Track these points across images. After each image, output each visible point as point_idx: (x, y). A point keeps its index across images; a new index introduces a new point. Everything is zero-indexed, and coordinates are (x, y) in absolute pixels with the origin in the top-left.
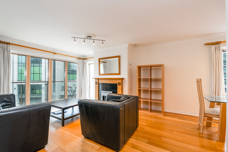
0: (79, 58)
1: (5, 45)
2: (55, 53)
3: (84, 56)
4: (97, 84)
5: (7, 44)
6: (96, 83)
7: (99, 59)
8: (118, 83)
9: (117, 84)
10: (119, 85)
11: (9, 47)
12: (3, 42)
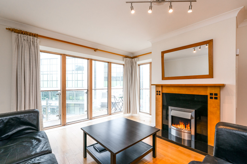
0: (126, 57)
1: (31, 37)
2: (95, 50)
3: (132, 53)
4: (160, 94)
5: (35, 36)
6: (158, 93)
7: (163, 53)
8: (208, 94)
9: (207, 96)
10: (211, 98)
11: (37, 40)
12: (29, 33)
